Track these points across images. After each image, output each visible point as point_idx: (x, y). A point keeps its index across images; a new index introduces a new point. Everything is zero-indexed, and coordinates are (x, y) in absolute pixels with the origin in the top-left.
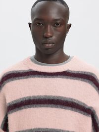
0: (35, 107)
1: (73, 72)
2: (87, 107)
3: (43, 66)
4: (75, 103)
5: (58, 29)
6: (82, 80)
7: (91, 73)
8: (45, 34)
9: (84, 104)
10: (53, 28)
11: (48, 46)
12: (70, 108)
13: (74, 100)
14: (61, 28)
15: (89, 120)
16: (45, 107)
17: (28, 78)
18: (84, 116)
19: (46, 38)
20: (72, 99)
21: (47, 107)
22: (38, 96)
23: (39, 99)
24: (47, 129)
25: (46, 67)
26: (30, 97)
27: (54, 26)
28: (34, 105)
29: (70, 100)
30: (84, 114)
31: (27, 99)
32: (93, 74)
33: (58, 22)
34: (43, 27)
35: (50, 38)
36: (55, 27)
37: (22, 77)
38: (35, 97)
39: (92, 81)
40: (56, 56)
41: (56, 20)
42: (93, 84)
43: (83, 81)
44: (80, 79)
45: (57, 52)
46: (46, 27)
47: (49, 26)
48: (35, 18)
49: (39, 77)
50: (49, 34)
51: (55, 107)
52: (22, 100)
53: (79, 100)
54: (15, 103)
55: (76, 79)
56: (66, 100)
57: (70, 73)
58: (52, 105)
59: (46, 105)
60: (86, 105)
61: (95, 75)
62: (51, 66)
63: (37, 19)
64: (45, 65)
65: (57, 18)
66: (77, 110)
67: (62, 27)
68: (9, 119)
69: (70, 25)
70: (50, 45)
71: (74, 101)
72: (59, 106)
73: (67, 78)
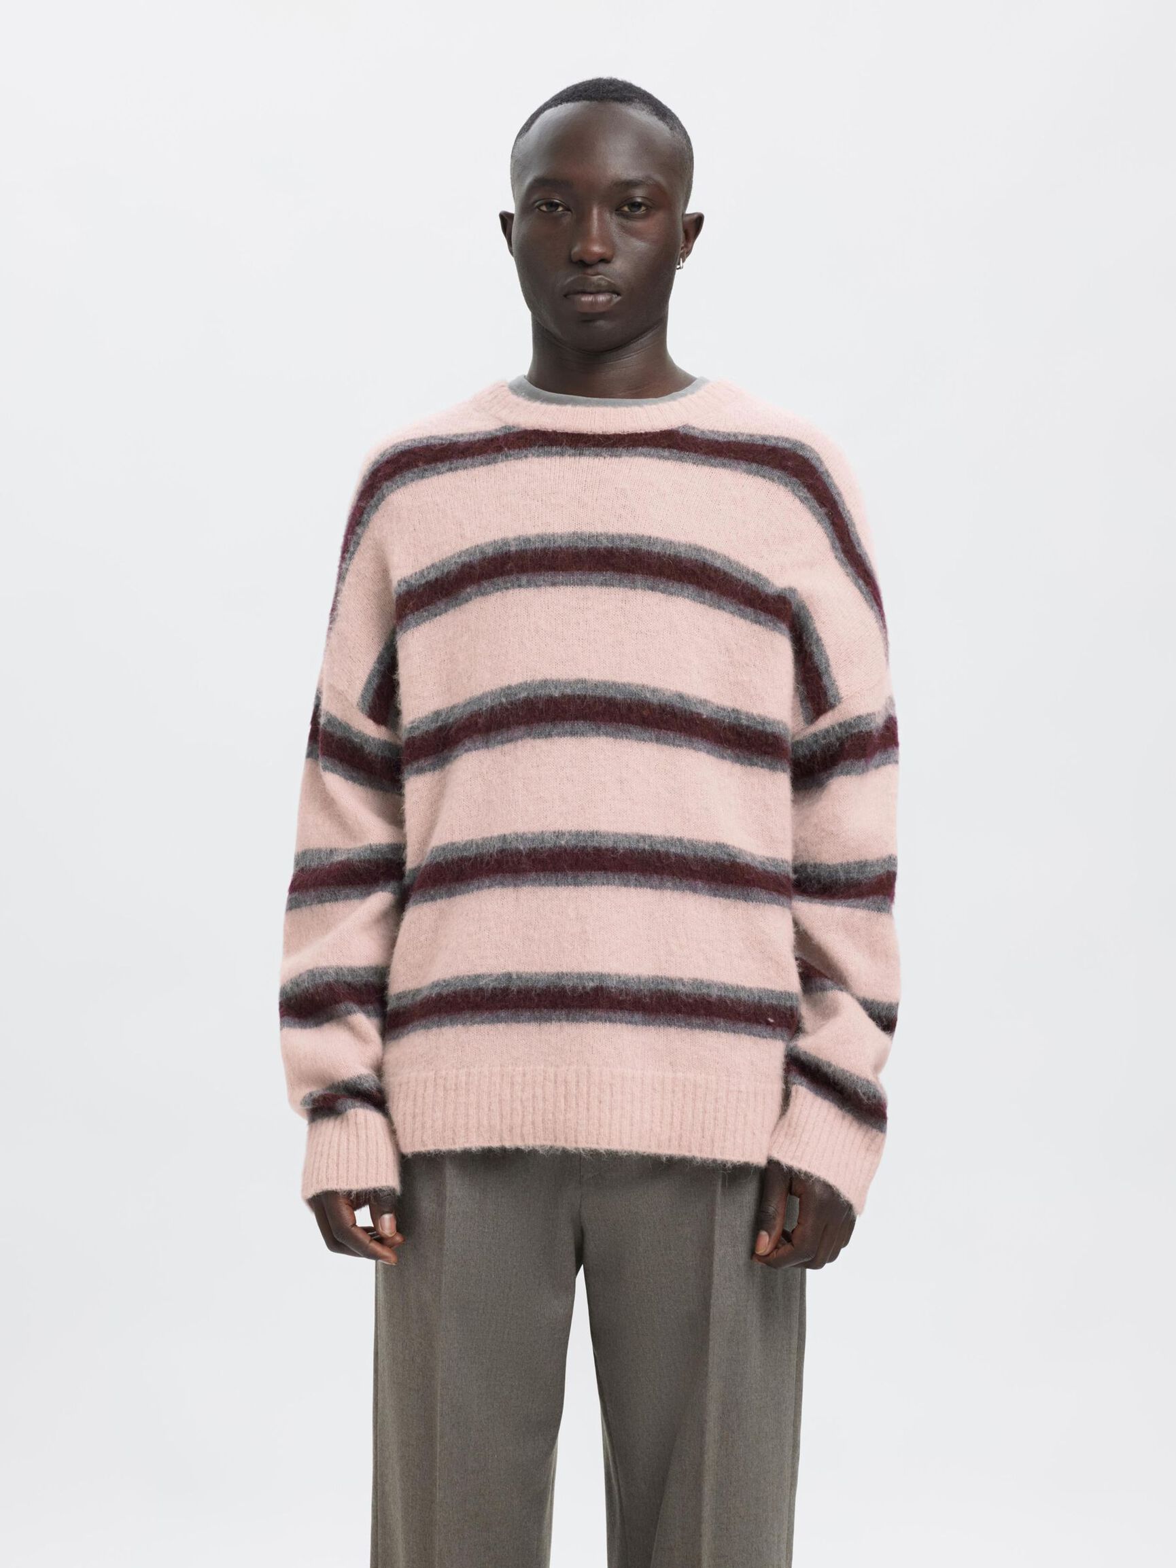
0: (529, 584)
1: (712, 436)
2: (770, 591)
3: (569, 408)
4: (717, 570)
5: (639, 225)
6: (749, 472)
7: (795, 443)
8: (576, 249)
9: (756, 575)
10: (613, 222)
11: (593, 304)
12: (691, 589)
13: (713, 554)
14: (651, 225)
15: (780, 647)
16: (574, 584)
17: (495, 461)
18: (756, 627)
19: (583, 264)
20: (698, 549)
21: (583, 583)
22: (541, 538)
23: (545, 551)
24: (584, 681)
25: (580, 409)
26: (506, 542)
27: (618, 211)
28: (524, 579)
29: (693, 555)
30: (758, 622)
31: (490, 551)
32: (803, 446)
33: (639, 195)
34: (567, 219)
35: (602, 268)
36: (626, 216)
37: (469, 461)
38: (528, 540)
39: (796, 476)
40: (630, 362)
41: (630, 184)
42: (804, 492)
43: (757, 473)
44: (744, 465)
45: (634, 346)
46: (582, 218)
47: (595, 212)
48: (529, 180)
49: (548, 454)
50: (597, 249)
51: (620, 584)
52: (465, 559)
53: (734, 556)
54: (432, 576)
55: (724, 466)
56: (671, 551)
57: (694, 438)
58: (608, 575)
59: (577, 575)
60: (767, 582)
61: (812, 450)
62: (605, 405)
63: (538, 184)
64: (575, 403)
65: (632, 174)
66: (724, 601)
67: (660, 216)
68: (401, 656)
69: (698, 221)
70: (602, 298)
71: (709, 559)
72: (638, 577)
73: (680, 459)
